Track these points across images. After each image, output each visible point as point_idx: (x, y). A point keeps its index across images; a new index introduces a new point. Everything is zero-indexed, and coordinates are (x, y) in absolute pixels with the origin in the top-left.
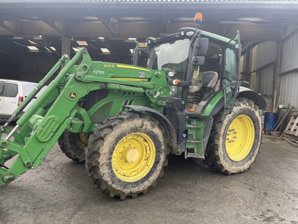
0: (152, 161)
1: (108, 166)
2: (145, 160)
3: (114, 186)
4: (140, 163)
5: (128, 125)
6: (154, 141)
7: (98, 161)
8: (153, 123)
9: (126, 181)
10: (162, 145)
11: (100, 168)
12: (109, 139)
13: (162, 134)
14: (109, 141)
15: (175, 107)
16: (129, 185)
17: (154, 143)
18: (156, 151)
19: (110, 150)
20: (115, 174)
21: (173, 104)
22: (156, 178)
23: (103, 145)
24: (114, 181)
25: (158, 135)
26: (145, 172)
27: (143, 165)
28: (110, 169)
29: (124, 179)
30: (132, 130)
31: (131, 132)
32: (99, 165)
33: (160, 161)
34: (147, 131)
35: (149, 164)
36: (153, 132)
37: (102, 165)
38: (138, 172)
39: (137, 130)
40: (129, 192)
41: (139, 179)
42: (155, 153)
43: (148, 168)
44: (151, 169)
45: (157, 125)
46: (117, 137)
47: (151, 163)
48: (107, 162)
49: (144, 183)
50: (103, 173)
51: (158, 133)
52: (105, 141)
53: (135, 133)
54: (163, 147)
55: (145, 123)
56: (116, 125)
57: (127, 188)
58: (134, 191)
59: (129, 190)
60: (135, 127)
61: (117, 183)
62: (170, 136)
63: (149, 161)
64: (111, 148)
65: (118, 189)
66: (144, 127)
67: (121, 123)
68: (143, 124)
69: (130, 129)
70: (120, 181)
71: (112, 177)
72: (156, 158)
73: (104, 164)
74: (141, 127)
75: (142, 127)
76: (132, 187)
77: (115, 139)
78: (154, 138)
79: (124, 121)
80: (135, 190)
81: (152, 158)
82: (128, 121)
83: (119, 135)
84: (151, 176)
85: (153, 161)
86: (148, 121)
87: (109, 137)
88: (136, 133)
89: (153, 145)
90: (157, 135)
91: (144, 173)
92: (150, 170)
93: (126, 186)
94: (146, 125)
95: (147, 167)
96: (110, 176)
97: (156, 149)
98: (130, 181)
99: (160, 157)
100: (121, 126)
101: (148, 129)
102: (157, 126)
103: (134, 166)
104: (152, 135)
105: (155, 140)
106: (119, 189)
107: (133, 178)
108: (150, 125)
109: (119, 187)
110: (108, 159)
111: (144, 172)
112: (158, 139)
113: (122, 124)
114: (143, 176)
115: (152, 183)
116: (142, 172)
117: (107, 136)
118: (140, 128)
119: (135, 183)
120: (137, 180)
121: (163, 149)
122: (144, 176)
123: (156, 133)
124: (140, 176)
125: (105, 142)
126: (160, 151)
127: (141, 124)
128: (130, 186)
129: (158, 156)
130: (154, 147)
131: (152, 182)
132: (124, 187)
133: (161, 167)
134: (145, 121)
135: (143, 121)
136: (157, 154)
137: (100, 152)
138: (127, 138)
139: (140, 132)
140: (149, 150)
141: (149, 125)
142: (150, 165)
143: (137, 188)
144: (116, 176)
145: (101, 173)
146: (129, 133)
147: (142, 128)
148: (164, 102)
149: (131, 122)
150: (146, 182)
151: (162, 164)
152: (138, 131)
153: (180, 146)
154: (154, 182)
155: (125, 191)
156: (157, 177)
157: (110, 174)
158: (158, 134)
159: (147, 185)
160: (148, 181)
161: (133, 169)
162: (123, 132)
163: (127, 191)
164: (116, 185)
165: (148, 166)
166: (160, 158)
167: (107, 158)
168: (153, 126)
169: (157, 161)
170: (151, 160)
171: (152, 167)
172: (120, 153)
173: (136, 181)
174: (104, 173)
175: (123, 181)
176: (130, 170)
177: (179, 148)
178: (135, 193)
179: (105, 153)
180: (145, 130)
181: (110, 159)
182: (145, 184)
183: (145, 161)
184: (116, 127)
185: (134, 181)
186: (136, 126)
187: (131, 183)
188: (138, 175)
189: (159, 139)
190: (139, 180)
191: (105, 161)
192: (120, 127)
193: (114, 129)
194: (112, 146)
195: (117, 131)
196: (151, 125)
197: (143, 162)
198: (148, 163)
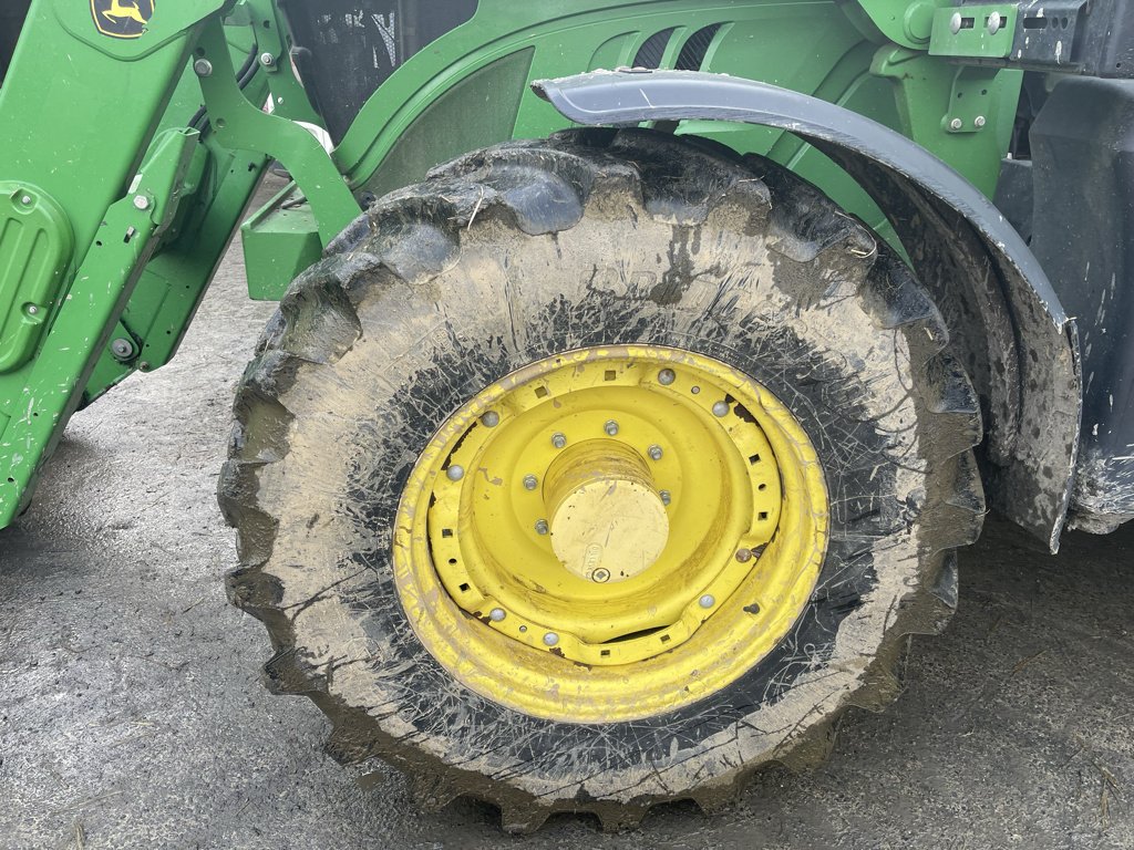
0: (791, 582)
1: (361, 606)
2: (740, 558)
3: (435, 745)
4: (698, 573)
5: (514, 280)
6: (809, 427)
7: (267, 570)
8: (802, 251)
9: (543, 714)
10: (894, 464)
11: (292, 623)
12: (331, 404)
13: (905, 366)
14: (338, 424)
15: (1109, 63)
16: (572, 742)
17: (815, 440)
18: (831, 511)
19: (357, 495)
20: (436, 665)
21: (1091, 25)
22: (816, 718)
23: (282, 449)
24: (438, 713)
25: (863, 377)
26: (725, 659)
27: (720, 591)
28: (387, 627)
29: (529, 699)
30: (561, 323)
31: (558, 345)
32: (280, 598)
33: (873, 595)
34: (735, 329)
35: (767, 604)
36: (798, 346)
37: (309, 603)
38: (669, 644)
39: (624, 320)
40: (572, 793)
41: (665, 709)
42: (822, 525)
43: (753, 636)
44: (779, 643)
45: (859, 272)
46: (416, 391)
47: (780, 600)
48: (351, 584)
49: (707, 743)
50: (325, 659)
51: (862, 354)
52: (293, 417)
53: (602, 353)
54: (909, 484)
55: (703, 259)
56: (378, 273)
57: (553, 764)
58: (611, 789)
59: (563, 782)
60: (597, 300)
61: (464, 729)
62: (1021, 372)
63: (769, 576)
64: (364, 475)
65: (472, 767)
66: (697, 296)
67: (441, 256)
68: (688, 265)
69: (534, 311)
70: (488, 711)
71: (418, 687)
72: (826, 567)
73: (316, 598)
74: (667, 293)
75: (678, 298)
76: (595, 766)
77: (396, 400)
78: (818, 402)
79: (464, 237)
80: (618, 785)
81: (799, 557)
82: (507, 232)
83: (433, 373)
84: (773, 700)
85: (805, 584)
86: (750, 231)
87: (333, 388)
88: (618, 352)
89: (808, 454)
90: (850, 370)
91: (715, 665)
92: (766, 650)
93: (539, 754)
94: (716, 271)
95: (749, 621)
96: (398, 678)
97: (833, 491)
98: (585, 715)
99: (876, 564)
100: (445, 289)
101: (739, 318)
102: (848, 288)
103: (649, 590)
104: (792, 372)
105: (824, 419)
106: (482, 765)
107: (617, 687)
108: (765, 273)
109: (484, 759)
110: (357, 557)
111: (714, 652)
112: (862, 408)
113: (450, 267)
114: (701, 690)
115: (780, 746)
116: (702, 648)
117: (303, 373)
118: (649, 309)
119: (622, 731)
120: (645, 714)
121: (910, 503)
122: (709, 691)
123: (831, 358)
124: (674, 685)
125: (295, 425)
126: (876, 512)
127: (666, 265)
128: (574, 751)
129: (850, 550)
130: (815, 475)
131: (776, 739)
132: (526, 756)
133: (873, 641)
134: (706, 234)
135: (681, 232)
136: (845, 536)
137: (267, 509)
138: (550, 388)
139: (660, 341)
140: (774, 488)
141: (757, 273)
142: (773, 612)
143: (634, 774)
144: (449, 679)
145: (312, 655)
146: (532, 354)
147: (673, 309)
148: (995, 18)
149: (543, 242)
150: (722, 737)
151: (893, 618)
152: (632, 337)
153: (1119, 466)
154: (798, 741)
155: (531, 782)
156: (831, 708)
157: (390, 665)
158: (860, 366)
159: (732, 759)
160: (745, 733)
161: (637, 609)
162: (470, 345)
163: (550, 786)
164: (453, 742)
165: (754, 609)
166: (872, 571)
167: (344, 552)
168: (803, 286)
169: (834, 593)
170: (781, 574)
171: (790, 635)
172: (530, 484)
173: (635, 716)
174: (331, 661)
175: (516, 717)
176: (605, 617)
177: (1101, 481)
178: (618, 803)
179: (309, 516)
180: (711, 324)
181: (381, 558)
182: (716, 755)
183: (739, 570)
184: (390, 293)
185: (620, 718)
186: (598, 283)
187: (588, 732)
188: (663, 665)
189: (872, 413)
190: (667, 719)
191: (327, 576)
192: (431, 293)
193: (365, 310)
194: (372, 459)
195: (398, 337)
196: (781, 279)
197: (722, 576)
198: (764, 587)
